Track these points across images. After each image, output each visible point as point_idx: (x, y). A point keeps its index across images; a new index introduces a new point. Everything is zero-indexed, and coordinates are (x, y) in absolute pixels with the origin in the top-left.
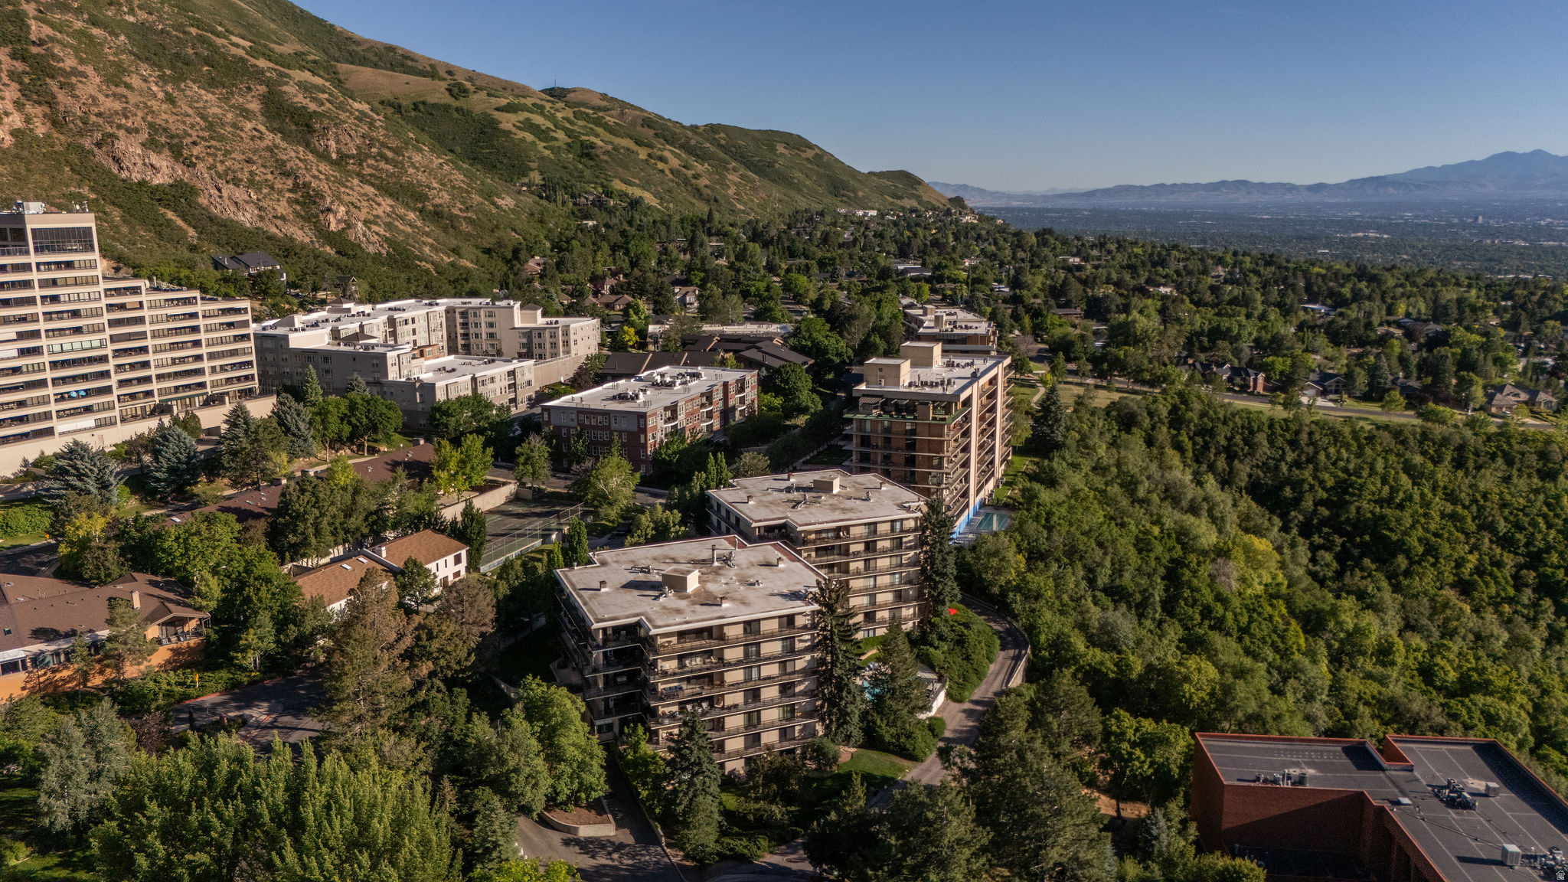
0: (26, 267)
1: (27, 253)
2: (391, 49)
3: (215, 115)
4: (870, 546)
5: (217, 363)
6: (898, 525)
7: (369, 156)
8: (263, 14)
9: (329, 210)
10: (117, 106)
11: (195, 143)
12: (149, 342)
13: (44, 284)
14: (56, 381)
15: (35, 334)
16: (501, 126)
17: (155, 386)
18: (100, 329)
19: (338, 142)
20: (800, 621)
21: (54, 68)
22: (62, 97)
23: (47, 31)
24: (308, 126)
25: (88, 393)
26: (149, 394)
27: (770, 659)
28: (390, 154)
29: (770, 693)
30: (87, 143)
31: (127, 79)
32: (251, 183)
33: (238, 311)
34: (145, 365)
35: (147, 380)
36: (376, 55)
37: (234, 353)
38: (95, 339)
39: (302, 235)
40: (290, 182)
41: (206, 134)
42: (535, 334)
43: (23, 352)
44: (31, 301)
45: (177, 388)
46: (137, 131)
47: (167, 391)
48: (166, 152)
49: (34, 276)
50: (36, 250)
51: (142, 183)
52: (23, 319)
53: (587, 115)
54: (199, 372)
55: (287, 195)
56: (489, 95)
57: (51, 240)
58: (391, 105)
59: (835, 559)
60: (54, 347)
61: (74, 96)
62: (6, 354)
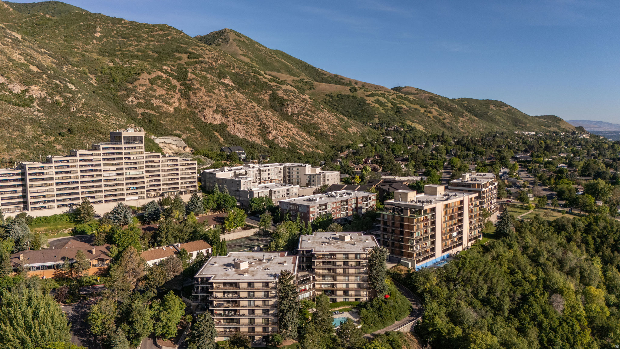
0: (121, 148)
1: (121, 144)
2: (336, 76)
3: (240, 101)
4: (345, 263)
5: (184, 181)
6: (358, 256)
7: (302, 114)
8: (295, 67)
9: (270, 132)
10: (208, 99)
11: (230, 111)
12: (161, 173)
13: (126, 153)
14: (127, 184)
15: (122, 169)
16: (367, 102)
17: (161, 187)
18: (142, 168)
19: (292, 109)
20: (271, 285)
21: (191, 87)
22: (192, 97)
23: (193, 76)
24: (283, 104)
25: (137, 188)
26: (160, 190)
27: (258, 299)
28: (309, 113)
29: (259, 312)
30: (196, 111)
31: (214, 91)
32: (246, 123)
33: (193, 164)
34: (159, 180)
35: (159, 185)
36: (331, 78)
37: (190, 178)
38: (140, 171)
39: (258, 141)
40: (259, 123)
41: (235, 108)
42: (312, 177)
43: (117, 174)
44: (121, 159)
45: (169, 189)
46: (212, 107)
47: (166, 189)
48: (221, 113)
49: (123, 151)
50: (124, 143)
51: (210, 124)
52: (118, 164)
53: (402, 96)
54: (177, 183)
55: (257, 127)
56: (364, 91)
57: (130, 140)
58: (329, 96)
59: (330, 266)
60: (128, 173)
61: (196, 96)
62: (112, 175)
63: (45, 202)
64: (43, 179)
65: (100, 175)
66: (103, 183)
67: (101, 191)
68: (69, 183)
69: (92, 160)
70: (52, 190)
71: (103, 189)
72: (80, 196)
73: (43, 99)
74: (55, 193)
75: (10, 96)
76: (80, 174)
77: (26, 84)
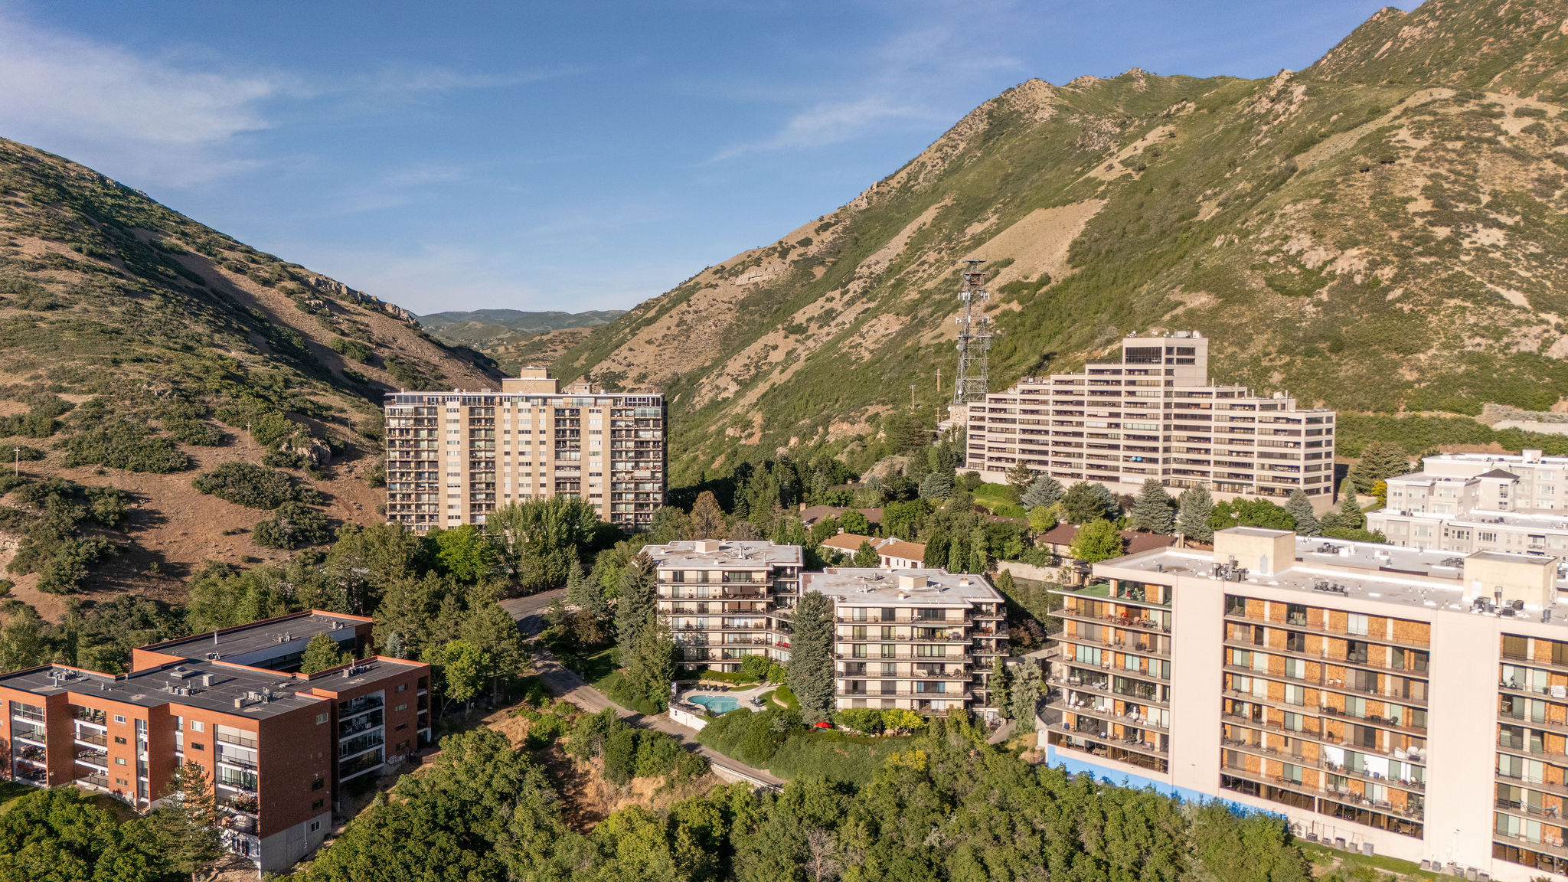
0: (1118, 372)
1: (1121, 362)
5: (1268, 461)
12: (1212, 435)
13: (1128, 383)
14: (1126, 448)
15: (1118, 415)
18: (1157, 417)
25: (1143, 460)
26: (1207, 474)
34: (1207, 451)
35: (1210, 463)
37: (1284, 456)
38: (1153, 424)
43: (1110, 425)
44: (1119, 393)
45: (1234, 475)
47: (1222, 475)
49: (1123, 377)
50: (1127, 361)
52: (1113, 405)
57: (1139, 355)
60: (1130, 425)
62: (1101, 425)
63: (1007, 460)
64: (1005, 420)
65: (1081, 424)
66: (1085, 440)
67: (1080, 455)
68: (1037, 432)
69: (1070, 393)
70: (1012, 441)
71: (1085, 451)
72: (1050, 458)
73: (1348, 277)
74: (1018, 446)
75: (1294, 275)
76: (1051, 418)
77: (1343, 246)
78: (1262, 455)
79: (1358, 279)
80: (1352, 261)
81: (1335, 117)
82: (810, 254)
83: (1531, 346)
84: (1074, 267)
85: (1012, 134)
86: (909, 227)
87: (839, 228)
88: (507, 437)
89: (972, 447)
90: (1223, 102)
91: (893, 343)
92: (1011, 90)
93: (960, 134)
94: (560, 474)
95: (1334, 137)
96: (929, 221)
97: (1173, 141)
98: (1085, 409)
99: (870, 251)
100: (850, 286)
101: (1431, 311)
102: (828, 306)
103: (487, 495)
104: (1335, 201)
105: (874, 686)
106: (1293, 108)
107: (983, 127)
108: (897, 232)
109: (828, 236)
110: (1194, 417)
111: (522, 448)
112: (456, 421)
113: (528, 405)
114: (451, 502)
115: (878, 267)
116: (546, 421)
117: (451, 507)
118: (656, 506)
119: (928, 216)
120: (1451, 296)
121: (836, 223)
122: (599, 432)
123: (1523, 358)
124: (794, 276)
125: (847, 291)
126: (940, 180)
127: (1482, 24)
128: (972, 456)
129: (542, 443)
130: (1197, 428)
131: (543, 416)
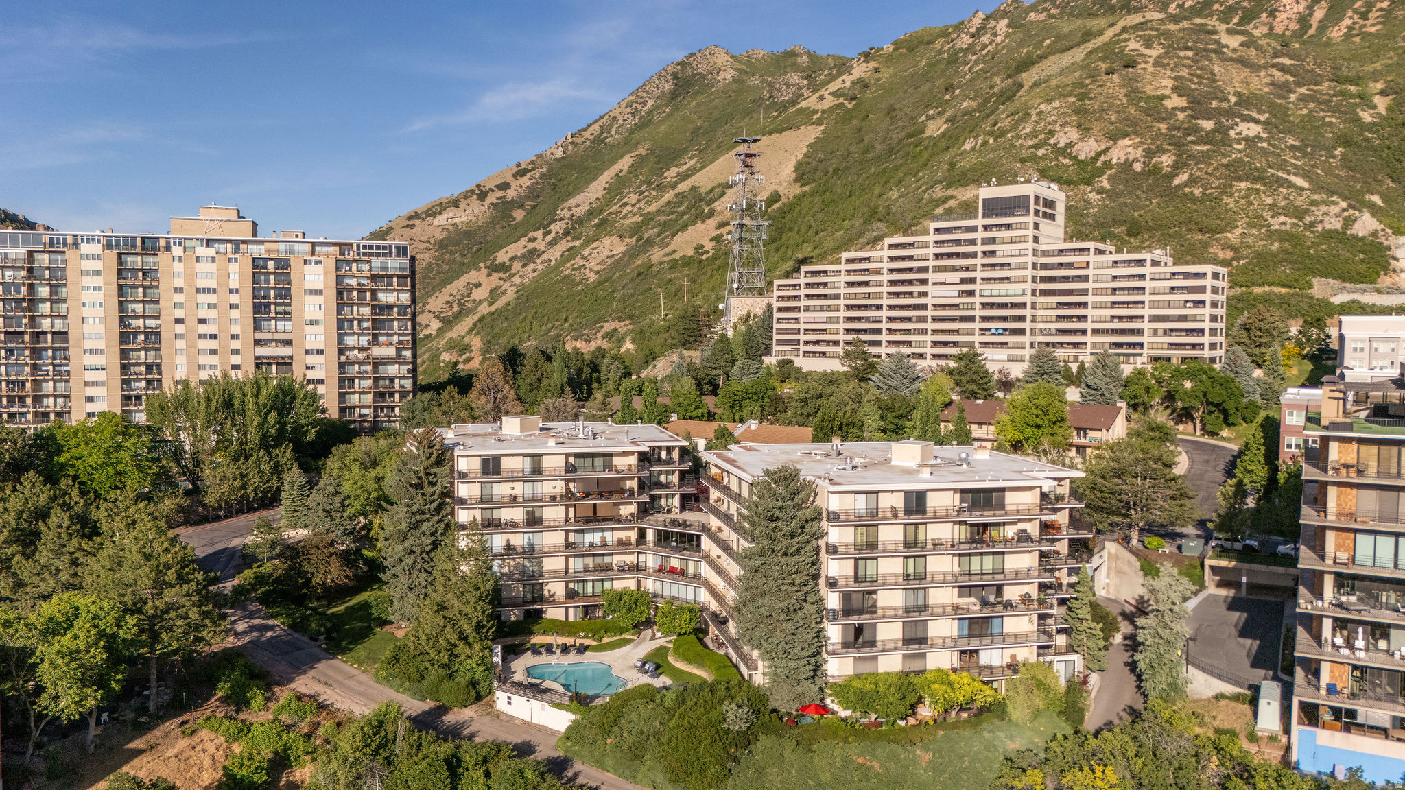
0: (974, 229)
1: (976, 218)
5: (1161, 326)
12: (1090, 299)
13: (986, 241)
14: (983, 319)
15: (972, 281)
18: (1023, 281)
25: (1006, 332)
26: (1084, 345)
33: (1197, 276)
34: (1082, 318)
35: (1084, 332)
37: (1183, 318)
38: (1019, 289)
43: (962, 293)
44: (974, 255)
45: (1114, 345)
47: (1101, 346)
49: (979, 235)
50: (984, 215)
52: (967, 269)
57: (995, 207)
60: (987, 292)
62: (950, 294)
63: (828, 343)
64: (825, 296)
65: (925, 294)
66: (930, 313)
67: (924, 332)
68: (866, 307)
69: (911, 258)
70: (835, 320)
71: (930, 326)
72: (884, 338)
73: (1128, 165)
74: (843, 326)
75: (1067, 166)
76: (886, 289)
77: (1114, 137)
78: (1155, 319)
79: (1138, 167)
80: (1125, 150)
81: (1048, 42)
82: (509, 198)
83: (1335, 224)
84: (803, 185)
85: (697, 93)
86: (606, 173)
87: (537, 173)
88: (179, 298)
89: (780, 332)
90: (921, 43)
91: (620, 264)
92: (692, 55)
93: (648, 92)
94: (261, 351)
95: (1052, 58)
96: (626, 168)
97: (878, 75)
98: (930, 276)
99: (569, 196)
100: (552, 227)
101: (1224, 193)
102: (531, 246)
103: (148, 382)
104: (1091, 99)
105: (890, 631)
106: (999, 39)
107: (668, 86)
108: (595, 178)
109: (525, 181)
110: (1066, 279)
111: (202, 314)
112: (96, 273)
113: (211, 252)
114: (90, 392)
115: (578, 210)
116: (238, 274)
117: (90, 399)
118: (403, 395)
119: (625, 163)
120: (1240, 179)
121: (533, 169)
122: (319, 292)
123: (1329, 235)
124: (494, 218)
125: (550, 232)
126: (632, 133)
127: (1098, 10)
128: (780, 342)
129: (234, 306)
130: (1069, 292)
131: (234, 268)
